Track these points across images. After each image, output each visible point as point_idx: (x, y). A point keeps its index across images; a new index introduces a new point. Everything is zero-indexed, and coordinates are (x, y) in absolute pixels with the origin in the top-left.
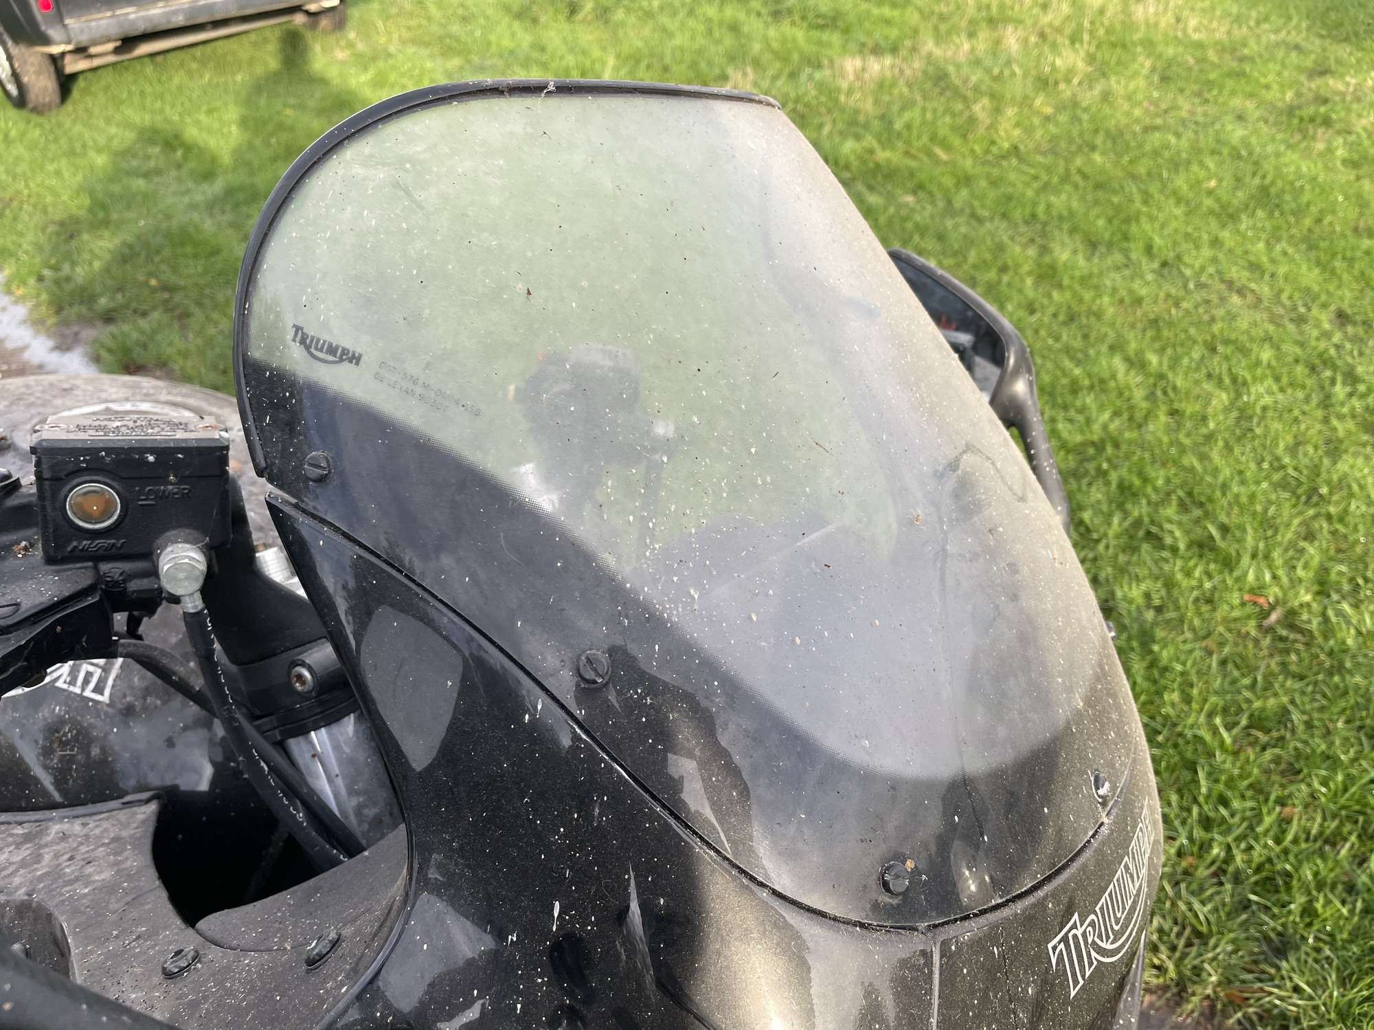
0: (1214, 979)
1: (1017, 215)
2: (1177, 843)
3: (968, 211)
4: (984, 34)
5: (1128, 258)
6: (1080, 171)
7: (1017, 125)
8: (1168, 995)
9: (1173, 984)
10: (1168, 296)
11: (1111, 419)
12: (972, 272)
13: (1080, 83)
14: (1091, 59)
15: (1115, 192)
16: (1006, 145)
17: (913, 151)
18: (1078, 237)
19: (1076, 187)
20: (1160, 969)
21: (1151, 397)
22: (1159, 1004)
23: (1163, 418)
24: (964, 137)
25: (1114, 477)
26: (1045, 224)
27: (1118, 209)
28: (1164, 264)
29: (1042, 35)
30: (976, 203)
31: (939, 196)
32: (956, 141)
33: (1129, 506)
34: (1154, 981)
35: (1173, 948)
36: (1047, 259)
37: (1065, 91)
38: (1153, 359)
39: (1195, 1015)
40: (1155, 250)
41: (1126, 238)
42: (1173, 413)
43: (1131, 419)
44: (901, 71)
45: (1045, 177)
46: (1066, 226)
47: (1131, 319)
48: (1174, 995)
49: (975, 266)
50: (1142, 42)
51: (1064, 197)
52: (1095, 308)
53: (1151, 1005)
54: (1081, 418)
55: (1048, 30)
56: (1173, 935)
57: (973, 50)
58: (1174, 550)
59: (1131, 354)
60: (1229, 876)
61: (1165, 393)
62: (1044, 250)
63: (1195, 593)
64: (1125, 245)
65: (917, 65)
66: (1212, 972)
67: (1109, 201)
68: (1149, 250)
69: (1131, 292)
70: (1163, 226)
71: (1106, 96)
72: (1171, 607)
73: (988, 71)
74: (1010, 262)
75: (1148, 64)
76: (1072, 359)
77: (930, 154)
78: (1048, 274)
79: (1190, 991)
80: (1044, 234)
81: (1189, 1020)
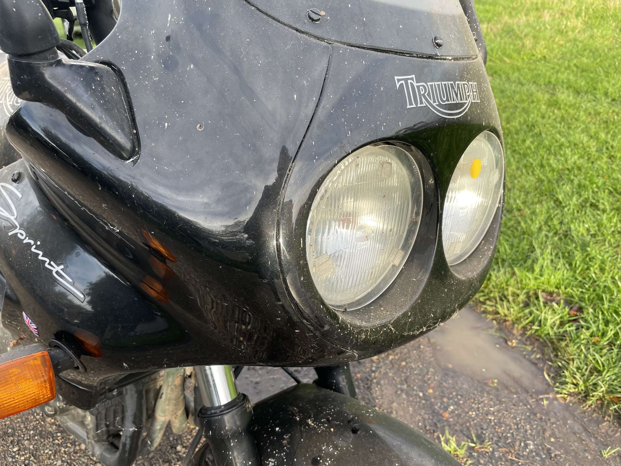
0: (604, 389)
1: (541, 81)
2: (591, 331)
3: (517, 81)
4: (533, 14)
5: (596, 97)
6: (575, 65)
7: (546, 48)
8: (580, 397)
9: (582, 392)
10: (614, 111)
11: (578, 158)
12: (516, 104)
13: (579, 32)
14: (586, 23)
15: (592, 72)
16: (540, 56)
17: (493, 59)
18: (571, 90)
19: (573, 71)
20: (576, 385)
21: (599, 150)
22: (574, 401)
23: (605, 159)
24: (519, 53)
25: (576, 182)
26: (554, 85)
27: (592, 79)
28: (613, 100)
29: (562, 14)
30: (521, 78)
31: (503, 76)
32: (515, 55)
33: (583, 193)
34: (572, 390)
35: (583, 375)
36: (555, 98)
37: (571, 35)
38: (602, 136)
39: (593, 406)
40: (609, 94)
41: (595, 89)
42: (611, 157)
43: (589, 159)
44: (491, 29)
45: (557, 67)
46: (565, 86)
47: (594, 121)
48: (582, 397)
49: (517, 102)
50: (612, 16)
51: (566, 74)
52: (576, 116)
53: (570, 402)
54: (563, 159)
55: (565, 12)
56: (584, 370)
57: (527, 21)
58: (604, 211)
59: (592, 134)
60: (616, 346)
61: (607, 149)
62: (553, 94)
63: (613, 229)
64: (594, 92)
65: (499, 26)
66: (603, 386)
67: (589, 76)
68: (606, 94)
69: (595, 110)
70: (614, 85)
71: (591, 37)
72: (600, 234)
73: (534, 28)
74: (535, 100)
75: (614, 24)
76: (560, 135)
77: (501, 60)
78: (553, 104)
79: (591, 395)
80: (554, 89)
81: (590, 409)
